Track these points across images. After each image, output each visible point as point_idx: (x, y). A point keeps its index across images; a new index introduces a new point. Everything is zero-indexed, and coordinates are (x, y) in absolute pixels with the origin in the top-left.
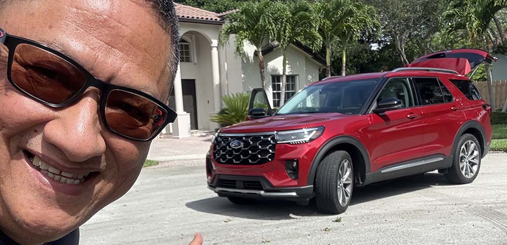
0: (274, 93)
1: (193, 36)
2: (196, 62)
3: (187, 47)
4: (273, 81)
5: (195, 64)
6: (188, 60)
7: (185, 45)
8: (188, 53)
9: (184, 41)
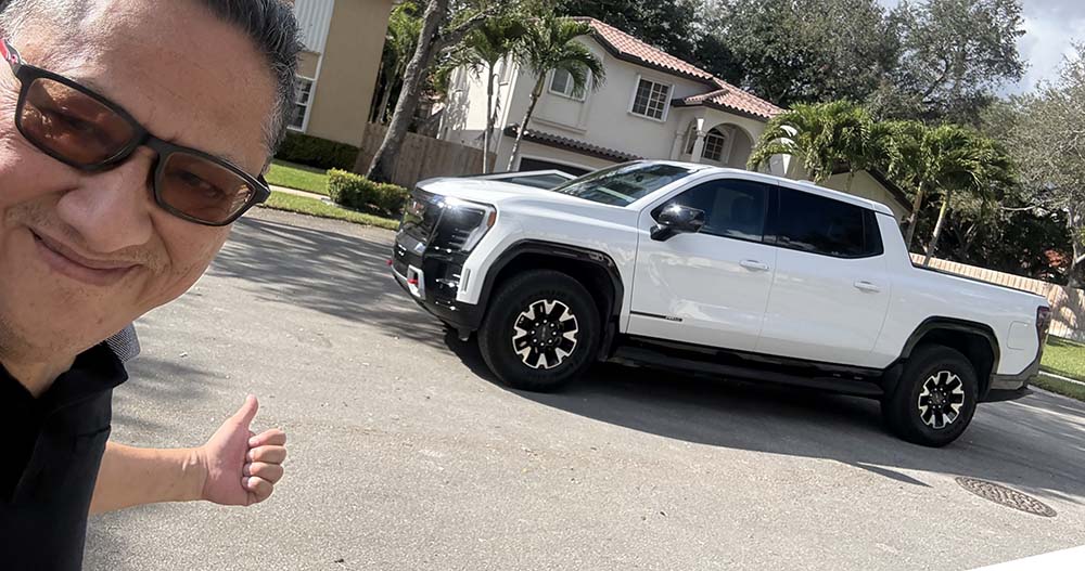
1: (734, 130)
3: (721, 142)
6: (716, 158)
7: (719, 139)
8: (719, 149)
9: (719, 133)
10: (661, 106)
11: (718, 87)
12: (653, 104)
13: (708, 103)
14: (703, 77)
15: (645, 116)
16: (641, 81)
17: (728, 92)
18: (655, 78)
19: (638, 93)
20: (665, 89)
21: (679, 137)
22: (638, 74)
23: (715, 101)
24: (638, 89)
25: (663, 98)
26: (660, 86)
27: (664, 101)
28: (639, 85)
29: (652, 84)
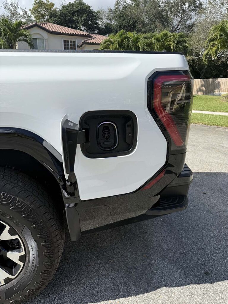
10: (75, 49)
11: (92, 37)
12: (72, 48)
13: (85, 43)
14: (85, 34)
16: (64, 41)
17: (95, 38)
18: (69, 39)
19: (64, 46)
20: (74, 42)
22: (62, 38)
23: (87, 41)
24: (64, 44)
25: (75, 45)
26: (72, 41)
27: (75, 46)
28: (64, 43)
29: (69, 41)
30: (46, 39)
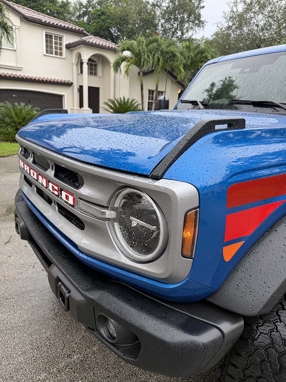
0: (149, 102)
1: (100, 58)
2: (101, 76)
3: (95, 66)
4: (149, 94)
5: (100, 77)
6: (95, 74)
7: (95, 64)
8: (96, 70)
9: (93, 61)
10: (61, 49)
11: (88, 35)
12: (56, 48)
14: (79, 30)
15: (54, 55)
16: (46, 35)
18: (53, 32)
19: (46, 42)
20: (61, 39)
21: (75, 66)
22: (43, 30)
24: (46, 40)
25: (61, 44)
26: (57, 37)
27: (62, 46)
28: (46, 37)
29: (52, 36)
30: (17, 27)
